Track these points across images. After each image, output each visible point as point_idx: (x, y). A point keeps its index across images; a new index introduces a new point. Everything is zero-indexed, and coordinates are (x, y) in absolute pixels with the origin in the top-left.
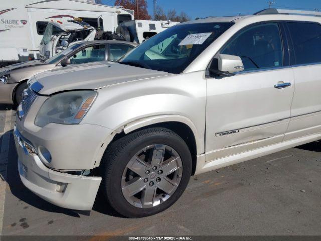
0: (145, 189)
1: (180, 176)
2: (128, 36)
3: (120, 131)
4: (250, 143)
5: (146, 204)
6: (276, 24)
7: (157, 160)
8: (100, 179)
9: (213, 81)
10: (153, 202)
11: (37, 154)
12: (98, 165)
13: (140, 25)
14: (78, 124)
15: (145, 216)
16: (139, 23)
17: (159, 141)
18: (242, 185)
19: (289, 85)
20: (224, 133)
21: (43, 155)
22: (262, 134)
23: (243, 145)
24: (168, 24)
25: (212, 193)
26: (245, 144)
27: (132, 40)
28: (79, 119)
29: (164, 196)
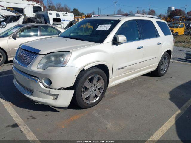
0: (90, 95)
1: (103, 88)
2: (43, 20)
3: (82, 69)
4: (128, 73)
5: (91, 101)
6: (136, 21)
7: (95, 82)
8: (73, 91)
9: (115, 46)
10: (93, 100)
11: (41, 83)
12: (73, 85)
13: (51, 14)
14: (65, 66)
15: (90, 107)
16: (50, 13)
17: (96, 73)
18: (125, 92)
19: (142, 47)
20: (119, 69)
21: (45, 83)
22: (132, 69)
23: (125, 74)
24: (66, 14)
25: (114, 96)
26: (126, 74)
27: (46, 23)
28: (65, 64)
29: (97, 98)
